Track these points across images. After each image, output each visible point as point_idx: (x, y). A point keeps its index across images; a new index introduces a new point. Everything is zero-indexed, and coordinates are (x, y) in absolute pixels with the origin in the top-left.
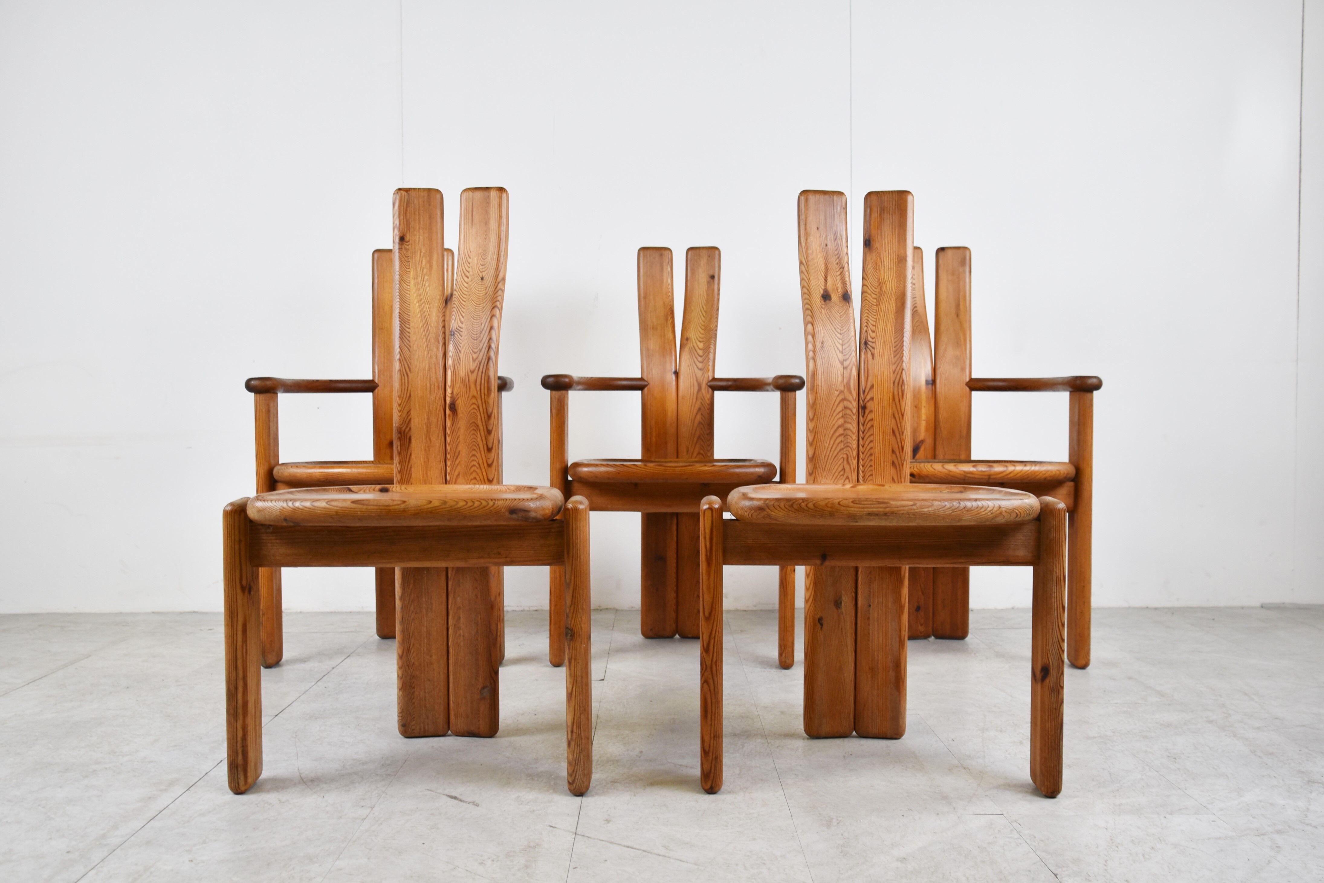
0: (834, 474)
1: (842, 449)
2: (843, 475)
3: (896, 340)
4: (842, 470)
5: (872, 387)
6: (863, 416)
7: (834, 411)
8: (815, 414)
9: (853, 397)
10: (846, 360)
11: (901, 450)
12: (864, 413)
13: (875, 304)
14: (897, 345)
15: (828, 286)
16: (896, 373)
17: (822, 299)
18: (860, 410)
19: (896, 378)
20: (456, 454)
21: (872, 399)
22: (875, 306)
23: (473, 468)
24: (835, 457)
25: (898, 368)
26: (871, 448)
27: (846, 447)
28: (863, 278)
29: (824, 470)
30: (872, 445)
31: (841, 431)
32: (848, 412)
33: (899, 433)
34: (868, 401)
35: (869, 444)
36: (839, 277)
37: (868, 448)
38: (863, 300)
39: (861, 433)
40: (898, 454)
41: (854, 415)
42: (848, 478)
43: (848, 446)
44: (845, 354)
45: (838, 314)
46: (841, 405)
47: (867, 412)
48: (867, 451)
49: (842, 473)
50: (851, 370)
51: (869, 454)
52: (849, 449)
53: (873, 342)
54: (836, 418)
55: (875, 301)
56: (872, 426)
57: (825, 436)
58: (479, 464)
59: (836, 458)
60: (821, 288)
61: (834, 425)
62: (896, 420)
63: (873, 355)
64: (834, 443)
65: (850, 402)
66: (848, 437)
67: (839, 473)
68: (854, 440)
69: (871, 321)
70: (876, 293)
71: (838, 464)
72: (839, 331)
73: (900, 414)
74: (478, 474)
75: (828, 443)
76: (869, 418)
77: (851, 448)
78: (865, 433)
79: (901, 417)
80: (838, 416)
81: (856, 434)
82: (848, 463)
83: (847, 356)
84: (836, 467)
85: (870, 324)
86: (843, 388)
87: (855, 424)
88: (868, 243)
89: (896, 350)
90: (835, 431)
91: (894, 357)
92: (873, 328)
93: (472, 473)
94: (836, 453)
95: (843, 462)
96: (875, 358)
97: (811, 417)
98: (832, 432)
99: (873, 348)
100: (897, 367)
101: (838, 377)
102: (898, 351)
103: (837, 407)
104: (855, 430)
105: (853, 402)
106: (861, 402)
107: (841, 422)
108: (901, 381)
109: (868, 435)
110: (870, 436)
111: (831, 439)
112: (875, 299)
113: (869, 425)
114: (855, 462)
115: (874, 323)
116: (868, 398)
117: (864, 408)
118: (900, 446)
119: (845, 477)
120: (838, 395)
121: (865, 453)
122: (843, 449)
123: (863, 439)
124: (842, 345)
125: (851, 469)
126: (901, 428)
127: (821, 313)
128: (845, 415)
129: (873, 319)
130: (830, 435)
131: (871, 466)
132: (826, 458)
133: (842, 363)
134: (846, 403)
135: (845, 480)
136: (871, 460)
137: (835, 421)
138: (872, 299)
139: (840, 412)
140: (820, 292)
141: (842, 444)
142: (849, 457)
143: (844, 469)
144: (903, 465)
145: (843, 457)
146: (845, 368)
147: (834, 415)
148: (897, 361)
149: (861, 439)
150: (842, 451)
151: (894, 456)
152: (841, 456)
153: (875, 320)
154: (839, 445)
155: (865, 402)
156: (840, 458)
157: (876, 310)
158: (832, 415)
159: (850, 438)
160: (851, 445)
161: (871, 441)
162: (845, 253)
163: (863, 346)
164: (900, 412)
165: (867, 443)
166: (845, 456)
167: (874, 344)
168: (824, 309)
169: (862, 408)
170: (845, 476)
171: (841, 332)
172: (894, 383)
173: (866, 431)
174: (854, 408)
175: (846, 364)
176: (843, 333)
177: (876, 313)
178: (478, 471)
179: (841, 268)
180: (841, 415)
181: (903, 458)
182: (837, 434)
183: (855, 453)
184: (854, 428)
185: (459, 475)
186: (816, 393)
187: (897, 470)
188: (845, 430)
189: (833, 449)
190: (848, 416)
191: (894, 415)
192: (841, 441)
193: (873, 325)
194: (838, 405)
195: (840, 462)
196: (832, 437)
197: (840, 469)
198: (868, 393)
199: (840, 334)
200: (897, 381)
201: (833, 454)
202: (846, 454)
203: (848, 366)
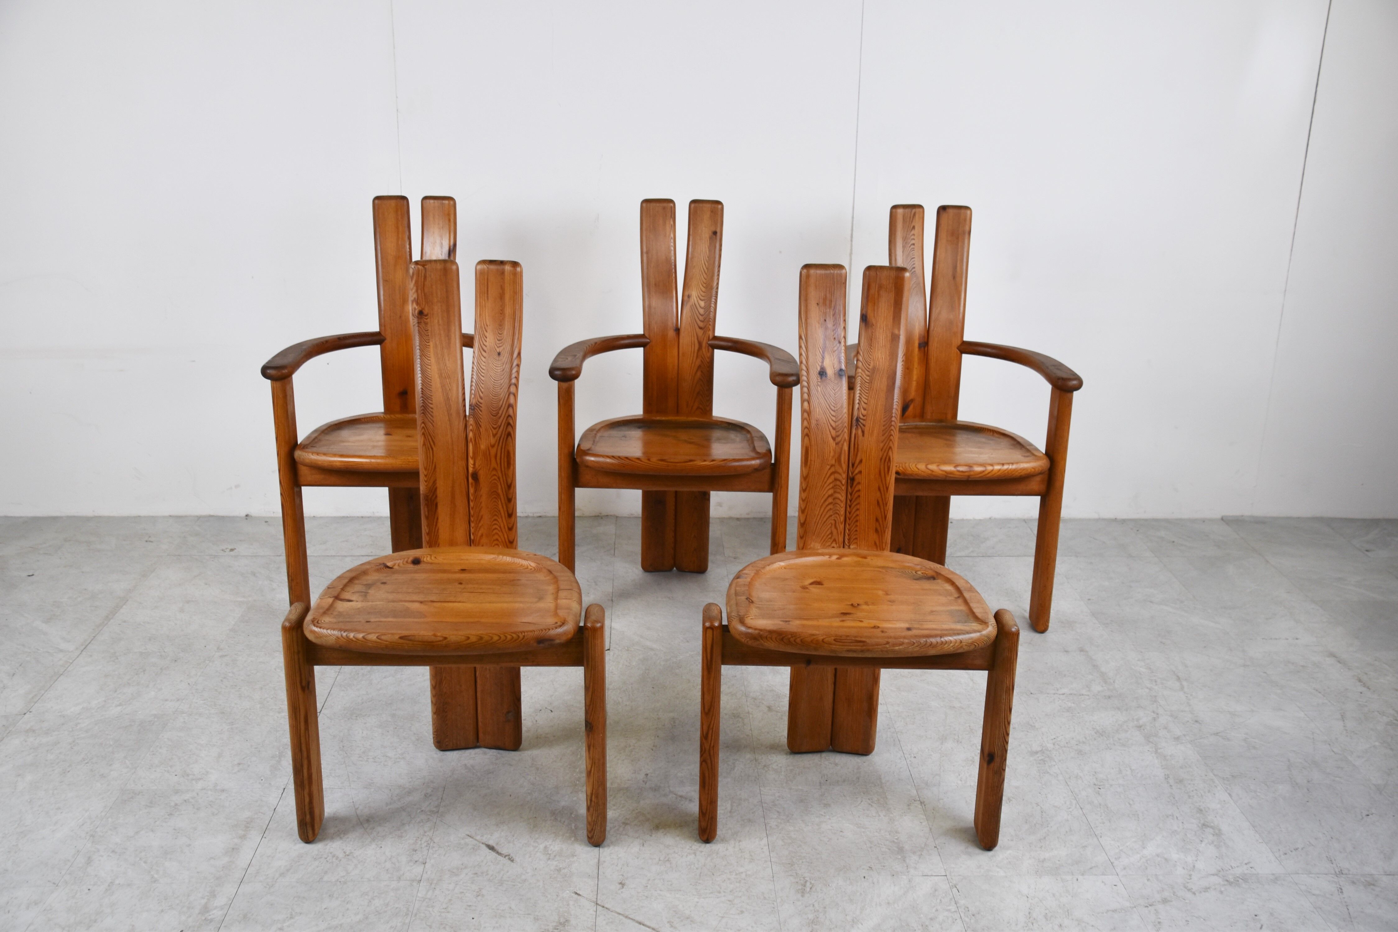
0: (823, 538)
2: (831, 538)
3: (885, 419)
4: (830, 534)
5: (861, 461)
6: (851, 487)
7: (825, 483)
8: (807, 486)
9: (843, 470)
10: (838, 436)
11: (884, 520)
12: (853, 484)
13: (868, 381)
14: (886, 424)
15: (824, 363)
16: (883, 450)
17: (819, 376)
18: (849, 481)
19: (883, 455)
20: (480, 518)
21: (860, 472)
22: (868, 384)
23: (495, 531)
24: (825, 522)
25: (886, 445)
26: (858, 515)
27: (834, 514)
29: (815, 534)
30: (858, 513)
31: (830, 500)
32: (838, 483)
33: (883, 504)
34: (856, 474)
35: (855, 511)
36: (837, 352)
37: (855, 515)
39: (848, 501)
40: (881, 522)
41: (843, 485)
42: (835, 541)
43: (837, 513)
44: (837, 430)
45: (833, 391)
46: (832, 477)
47: (855, 483)
48: (853, 518)
49: (830, 536)
50: (843, 445)
51: (855, 520)
52: (837, 515)
53: (864, 420)
54: (827, 489)
55: (868, 378)
56: (859, 496)
57: (816, 505)
58: (500, 527)
59: (825, 524)
60: (819, 363)
61: (824, 495)
62: (881, 493)
63: (863, 432)
64: (824, 511)
65: (840, 474)
66: (837, 505)
67: (827, 536)
68: (842, 508)
69: (863, 399)
70: (869, 370)
71: (827, 529)
72: (833, 408)
73: (885, 487)
74: (500, 536)
75: (818, 510)
76: (856, 489)
77: (838, 514)
78: (852, 502)
79: (885, 490)
80: (828, 488)
81: (844, 503)
82: (836, 527)
83: (840, 432)
84: (825, 531)
85: (862, 402)
86: (834, 461)
87: (844, 495)
88: (864, 318)
89: (885, 429)
90: (825, 501)
91: (883, 435)
92: (865, 406)
93: (494, 535)
94: (825, 519)
95: (831, 527)
96: (865, 435)
97: (804, 487)
98: (822, 501)
99: (864, 425)
100: (884, 446)
101: (830, 452)
104: (843, 499)
105: (842, 474)
106: (850, 474)
107: (831, 492)
108: (887, 458)
109: (855, 503)
110: (857, 504)
111: (821, 507)
112: (868, 376)
113: (856, 495)
114: (842, 526)
115: (866, 401)
116: (856, 471)
117: (853, 479)
118: (883, 515)
119: (832, 540)
120: (829, 469)
121: (852, 519)
122: (831, 516)
123: (850, 506)
124: (835, 422)
125: (838, 532)
126: (885, 500)
127: (817, 391)
128: (835, 486)
129: (865, 396)
130: (821, 504)
131: (856, 531)
132: (816, 523)
133: (834, 439)
134: (837, 476)
135: (832, 542)
136: (857, 526)
137: (825, 491)
138: (865, 376)
139: (830, 483)
140: (817, 369)
141: (831, 511)
142: (837, 522)
143: (831, 533)
144: (884, 532)
146: (837, 444)
147: (825, 486)
148: (884, 440)
149: (848, 507)
150: (830, 518)
151: (877, 524)
152: (830, 522)
154: (829, 512)
155: (853, 475)
157: (869, 388)
158: (823, 486)
159: (839, 506)
160: (838, 512)
161: (858, 509)
163: (854, 422)
164: (884, 485)
165: (854, 511)
166: (833, 522)
167: (865, 422)
168: (820, 387)
169: (851, 480)
170: (833, 538)
171: (835, 409)
172: (880, 460)
173: (853, 500)
174: (844, 479)
175: (838, 439)
176: (837, 410)
177: (869, 390)
178: (500, 534)
180: (831, 485)
181: (885, 526)
182: (827, 503)
183: (842, 519)
184: (842, 496)
185: (482, 535)
186: (809, 468)
187: (879, 537)
188: (834, 499)
189: (823, 515)
190: (837, 487)
191: (879, 489)
192: (831, 509)
193: (865, 403)
194: (829, 477)
195: (829, 527)
196: (822, 505)
197: (828, 533)
198: (857, 466)
199: (834, 411)
200: (884, 458)
201: (822, 521)
202: (835, 520)
203: (840, 441)
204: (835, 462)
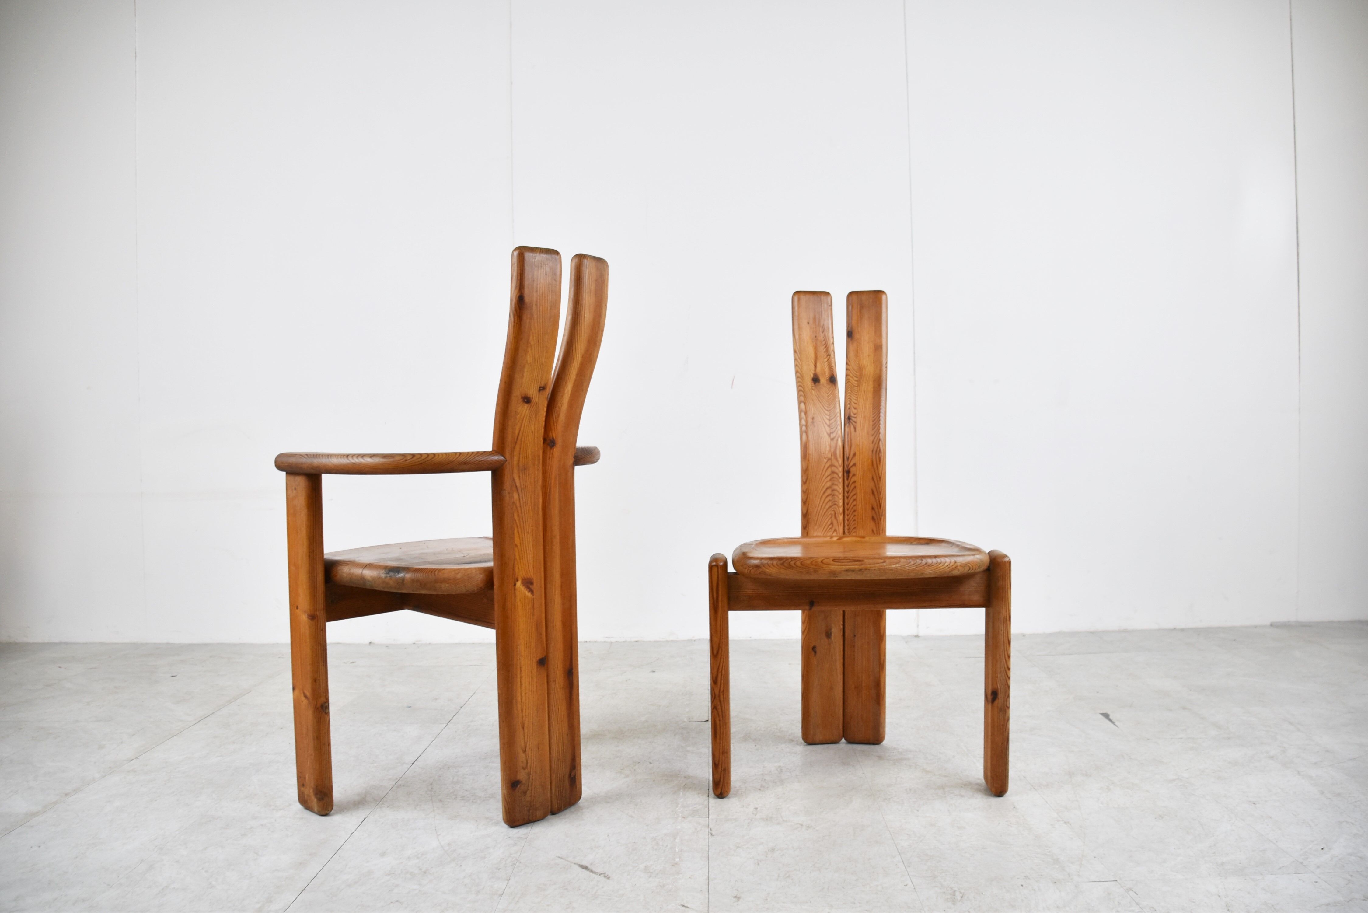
0: (824, 527)
1: (830, 507)
2: (831, 528)
3: (874, 415)
5: (855, 454)
6: (848, 479)
7: (824, 475)
8: (807, 478)
9: (839, 463)
10: (832, 433)
11: (879, 507)
12: (849, 477)
13: (857, 385)
14: (875, 420)
15: (817, 371)
16: (874, 442)
17: (812, 381)
18: (845, 474)
19: (874, 447)
21: (854, 465)
22: (856, 387)
24: (825, 513)
26: (855, 505)
27: (833, 505)
28: (847, 364)
29: (816, 524)
30: (855, 503)
31: (829, 492)
32: (835, 475)
33: (877, 493)
34: (851, 467)
35: (852, 502)
36: (827, 362)
37: (852, 506)
38: (847, 382)
39: (846, 493)
40: (876, 510)
41: (840, 478)
42: (835, 530)
44: (832, 427)
45: (826, 394)
46: (829, 470)
47: (851, 475)
48: (851, 508)
49: (830, 527)
50: (837, 440)
51: (852, 510)
52: (837, 507)
53: (855, 418)
54: (825, 481)
55: (856, 382)
56: (855, 487)
57: (816, 496)
59: (825, 515)
60: (811, 372)
61: (823, 487)
62: (874, 482)
63: (855, 428)
64: (823, 502)
65: (836, 467)
67: (829, 526)
68: (840, 499)
69: (853, 400)
70: (857, 376)
71: (827, 520)
72: (826, 408)
73: (878, 478)
75: (819, 501)
76: (852, 481)
78: (849, 493)
79: (878, 480)
80: (827, 480)
81: (842, 494)
82: (836, 518)
83: (834, 429)
84: (826, 522)
85: (852, 403)
87: (841, 486)
88: (850, 334)
90: (825, 492)
91: (873, 429)
92: (855, 406)
94: (825, 510)
95: (831, 518)
96: (857, 431)
97: (805, 480)
98: (822, 493)
99: (855, 422)
100: (875, 438)
101: (826, 447)
102: (875, 425)
103: (826, 471)
104: (841, 490)
105: (839, 468)
106: (846, 467)
107: (829, 484)
108: (878, 449)
109: (852, 494)
110: (854, 495)
111: (821, 498)
112: (856, 381)
113: (853, 486)
114: (841, 517)
115: (856, 402)
116: (851, 464)
117: (848, 472)
118: (878, 503)
119: (833, 530)
120: (827, 462)
121: (850, 510)
123: (848, 498)
124: (830, 420)
125: (838, 523)
126: (879, 489)
127: (812, 394)
128: (832, 478)
130: (820, 496)
131: (855, 520)
132: (817, 514)
133: (829, 435)
134: (834, 469)
135: (833, 532)
136: (855, 516)
137: (824, 483)
138: (854, 381)
139: (828, 476)
140: (810, 376)
141: (830, 502)
142: (836, 513)
143: (832, 523)
145: (831, 514)
146: (832, 439)
147: (824, 478)
148: (874, 433)
149: (846, 498)
150: (830, 509)
151: (873, 512)
152: (830, 513)
153: (856, 399)
154: (828, 504)
155: (849, 467)
156: (829, 514)
157: (857, 390)
158: (822, 479)
159: (837, 498)
160: (837, 504)
161: (855, 500)
162: (831, 342)
163: (847, 421)
164: (878, 475)
166: (833, 513)
168: (814, 390)
169: (847, 472)
170: (834, 528)
171: (829, 409)
172: (873, 451)
174: (840, 472)
175: (833, 436)
177: (857, 392)
179: (828, 355)
180: (829, 478)
181: (881, 514)
182: (826, 494)
183: (841, 510)
186: (808, 461)
187: (876, 524)
188: (833, 491)
189: (823, 507)
190: (835, 479)
191: (873, 478)
192: (830, 500)
193: (855, 403)
194: (827, 470)
195: (829, 517)
196: (822, 496)
197: (829, 523)
198: (851, 460)
199: (828, 411)
200: (875, 449)
201: (823, 511)
202: (834, 510)
203: (835, 437)
204: (831, 455)
